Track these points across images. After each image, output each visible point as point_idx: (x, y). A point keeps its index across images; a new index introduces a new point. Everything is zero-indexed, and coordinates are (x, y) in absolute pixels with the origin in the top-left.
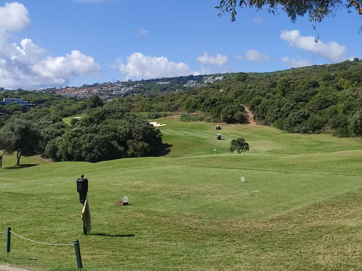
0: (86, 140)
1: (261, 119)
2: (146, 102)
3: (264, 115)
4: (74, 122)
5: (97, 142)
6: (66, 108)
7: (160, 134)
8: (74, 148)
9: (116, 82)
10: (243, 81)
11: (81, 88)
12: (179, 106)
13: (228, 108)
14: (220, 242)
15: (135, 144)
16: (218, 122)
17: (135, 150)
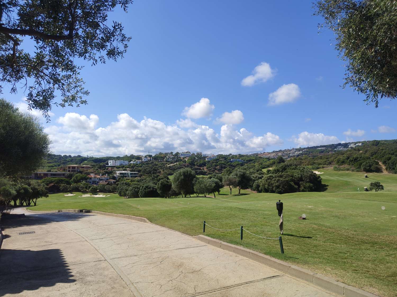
0: (275, 181)
1: (392, 170)
2: (310, 159)
3: (394, 167)
4: (269, 171)
5: (282, 182)
6: (264, 163)
7: (320, 178)
8: (269, 185)
9: (292, 149)
10: (377, 145)
11: (272, 153)
12: (332, 161)
13: (366, 163)
14: (372, 248)
15: (304, 184)
16: (360, 171)
17: (305, 188)
